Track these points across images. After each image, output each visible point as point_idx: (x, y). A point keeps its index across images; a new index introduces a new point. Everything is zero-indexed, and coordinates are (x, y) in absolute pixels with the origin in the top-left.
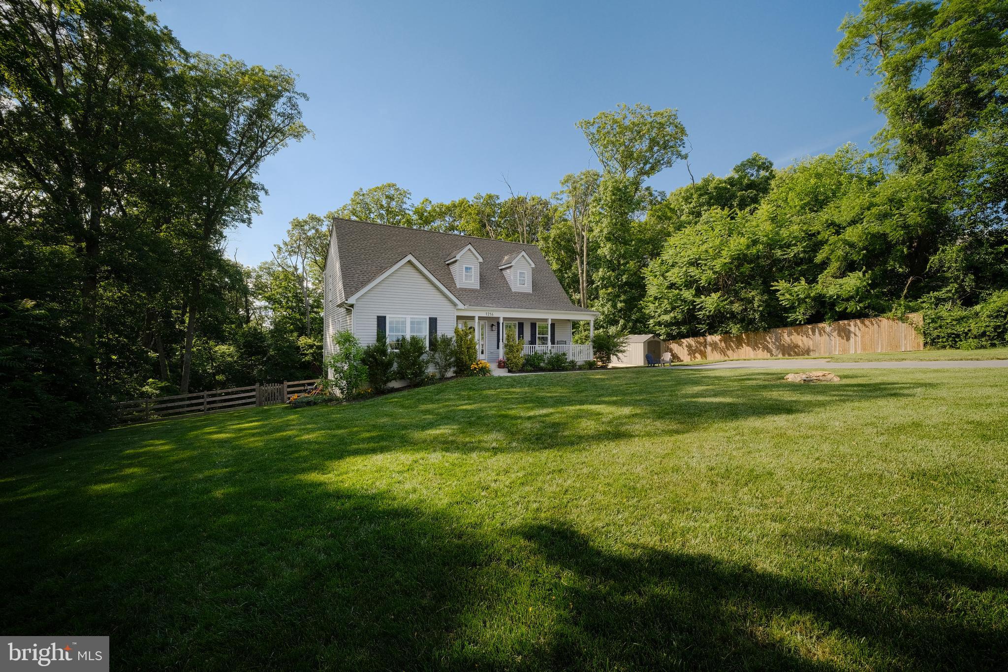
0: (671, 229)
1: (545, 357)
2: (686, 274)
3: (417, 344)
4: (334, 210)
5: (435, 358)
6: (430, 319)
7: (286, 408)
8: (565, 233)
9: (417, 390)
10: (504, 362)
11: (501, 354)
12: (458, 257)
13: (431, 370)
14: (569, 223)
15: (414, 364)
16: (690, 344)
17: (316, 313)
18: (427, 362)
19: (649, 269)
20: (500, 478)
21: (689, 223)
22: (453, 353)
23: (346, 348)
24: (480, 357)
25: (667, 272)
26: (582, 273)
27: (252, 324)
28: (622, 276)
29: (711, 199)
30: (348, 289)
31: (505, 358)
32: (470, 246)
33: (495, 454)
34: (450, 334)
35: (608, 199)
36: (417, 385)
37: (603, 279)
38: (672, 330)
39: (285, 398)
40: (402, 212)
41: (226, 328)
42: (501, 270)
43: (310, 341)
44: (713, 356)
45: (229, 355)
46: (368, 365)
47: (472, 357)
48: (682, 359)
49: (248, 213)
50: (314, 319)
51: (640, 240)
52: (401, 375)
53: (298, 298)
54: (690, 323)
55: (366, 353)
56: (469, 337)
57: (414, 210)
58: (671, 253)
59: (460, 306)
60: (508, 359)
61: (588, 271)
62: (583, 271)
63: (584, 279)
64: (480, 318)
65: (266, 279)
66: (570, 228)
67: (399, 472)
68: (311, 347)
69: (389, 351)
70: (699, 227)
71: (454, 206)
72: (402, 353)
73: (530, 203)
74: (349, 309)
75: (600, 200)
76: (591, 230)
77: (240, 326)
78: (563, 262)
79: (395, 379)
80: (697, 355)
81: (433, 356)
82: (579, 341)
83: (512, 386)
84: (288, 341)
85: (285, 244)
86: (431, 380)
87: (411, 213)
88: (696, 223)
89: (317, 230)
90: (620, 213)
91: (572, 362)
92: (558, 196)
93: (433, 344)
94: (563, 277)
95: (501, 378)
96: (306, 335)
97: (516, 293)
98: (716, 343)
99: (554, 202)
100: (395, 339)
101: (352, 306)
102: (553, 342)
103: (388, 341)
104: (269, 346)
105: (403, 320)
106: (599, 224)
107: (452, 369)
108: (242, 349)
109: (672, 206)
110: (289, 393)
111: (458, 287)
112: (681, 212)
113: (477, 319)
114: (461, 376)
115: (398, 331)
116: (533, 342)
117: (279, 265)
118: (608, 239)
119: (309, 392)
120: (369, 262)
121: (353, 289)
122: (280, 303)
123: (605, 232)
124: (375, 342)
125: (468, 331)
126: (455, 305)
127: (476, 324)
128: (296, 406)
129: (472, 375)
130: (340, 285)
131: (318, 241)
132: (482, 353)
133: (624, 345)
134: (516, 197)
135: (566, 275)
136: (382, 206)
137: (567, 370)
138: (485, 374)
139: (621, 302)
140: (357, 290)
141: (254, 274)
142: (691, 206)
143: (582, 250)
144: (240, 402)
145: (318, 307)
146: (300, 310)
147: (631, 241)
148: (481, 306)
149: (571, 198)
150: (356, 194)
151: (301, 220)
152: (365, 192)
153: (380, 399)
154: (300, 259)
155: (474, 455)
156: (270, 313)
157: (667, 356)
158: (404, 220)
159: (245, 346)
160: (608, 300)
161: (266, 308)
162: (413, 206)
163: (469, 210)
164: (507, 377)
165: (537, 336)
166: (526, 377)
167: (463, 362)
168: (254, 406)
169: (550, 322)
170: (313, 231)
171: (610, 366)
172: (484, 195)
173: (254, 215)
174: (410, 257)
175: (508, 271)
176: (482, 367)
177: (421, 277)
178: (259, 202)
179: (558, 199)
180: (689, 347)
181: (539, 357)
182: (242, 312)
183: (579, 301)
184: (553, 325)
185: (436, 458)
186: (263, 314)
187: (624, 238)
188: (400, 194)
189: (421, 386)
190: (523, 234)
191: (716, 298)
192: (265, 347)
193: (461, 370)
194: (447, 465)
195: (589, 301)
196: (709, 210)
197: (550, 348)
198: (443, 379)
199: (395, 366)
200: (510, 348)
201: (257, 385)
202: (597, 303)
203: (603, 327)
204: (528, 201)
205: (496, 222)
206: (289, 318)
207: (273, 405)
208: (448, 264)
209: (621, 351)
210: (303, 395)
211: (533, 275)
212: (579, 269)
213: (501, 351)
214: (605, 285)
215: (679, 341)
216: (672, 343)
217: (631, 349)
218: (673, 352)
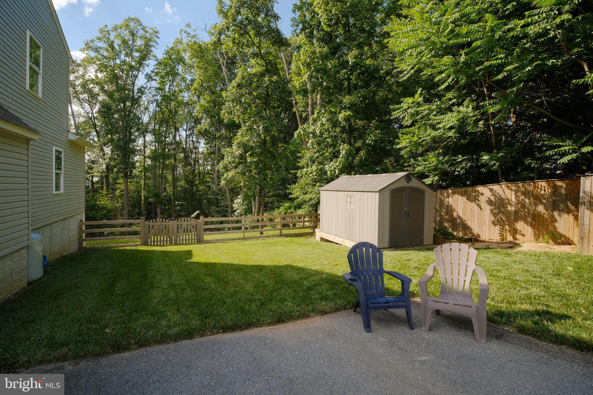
38: (454, 163)
215: (469, 189)
216: (453, 193)
217: (352, 205)
218: (455, 215)
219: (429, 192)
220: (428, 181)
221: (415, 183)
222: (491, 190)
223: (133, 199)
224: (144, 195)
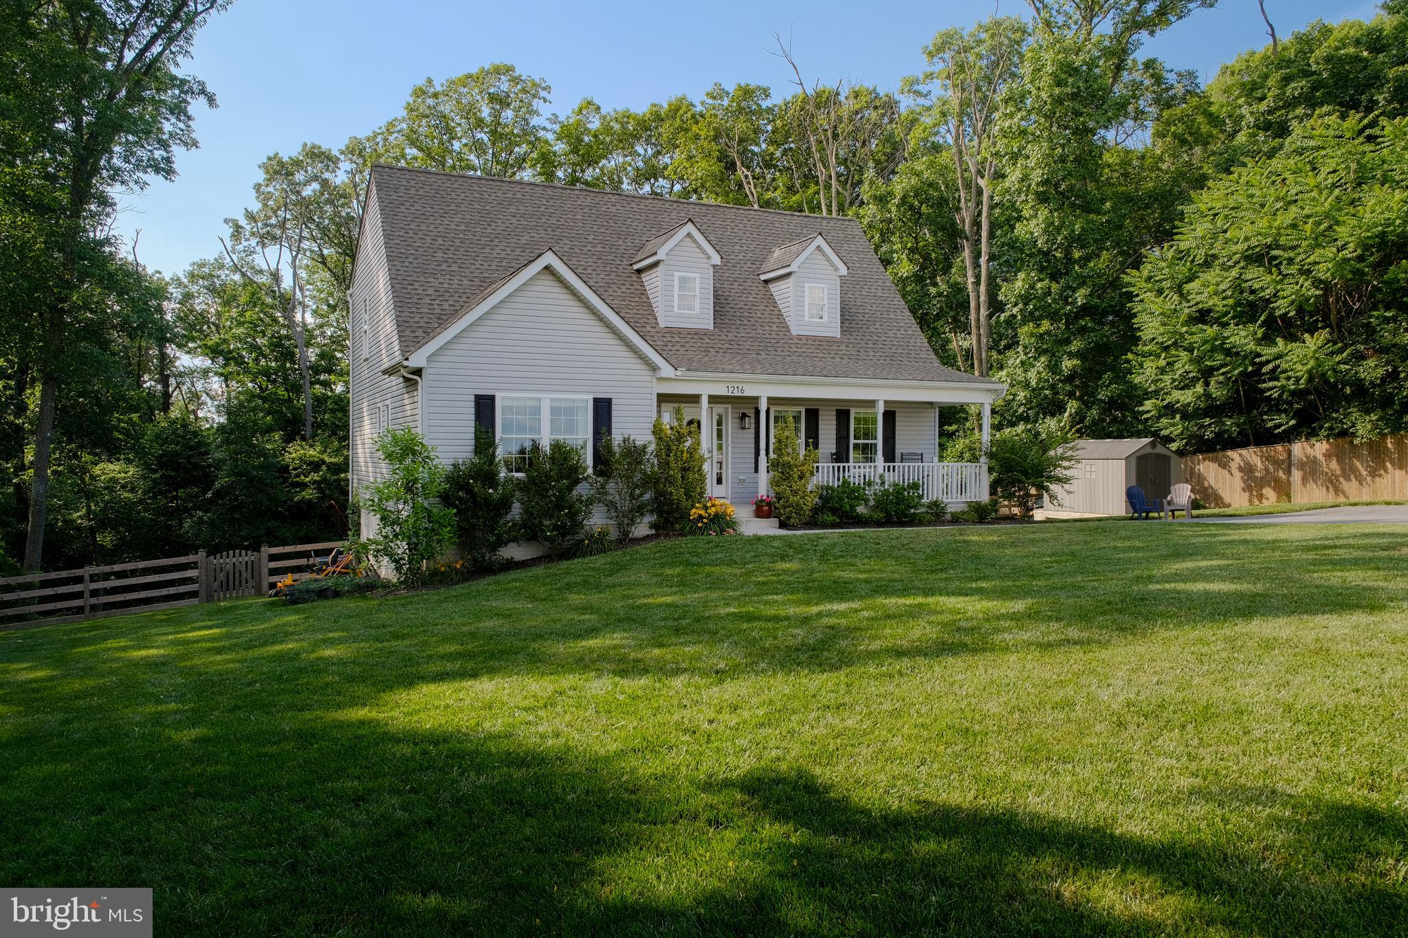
0: (1208, 169)
1: (869, 492)
2: (1238, 286)
3: (565, 459)
4: (363, 133)
5: (606, 493)
6: (596, 401)
7: (272, 603)
8: (930, 185)
9: (565, 564)
10: (769, 504)
11: (763, 485)
12: (661, 255)
13: (597, 520)
14: (944, 158)
15: (559, 506)
16: (1248, 464)
17: (326, 384)
18: (590, 502)
19: (1145, 273)
20: (720, 717)
21: (1253, 155)
22: (649, 481)
23: (406, 469)
24: (712, 489)
25: (1190, 279)
26: (977, 283)
27: (175, 413)
28: (1074, 290)
29: (1314, 88)
30: (407, 333)
31: (772, 494)
32: (689, 228)
33: (721, 681)
34: (643, 436)
35: (1044, 95)
36: (567, 555)
37: (1026, 299)
38: (1202, 426)
39: (265, 585)
40: (529, 134)
41: (119, 420)
42: (766, 282)
43: (312, 452)
44: (1306, 493)
45: (124, 487)
46: (454, 506)
47: (694, 491)
48: (1227, 499)
49: (164, 145)
50: (320, 401)
51: (1128, 199)
52: (529, 531)
53: (284, 350)
54: (1249, 409)
55: (450, 479)
56: (688, 444)
57: (557, 128)
58: (1200, 232)
59: (666, 370)
60: (779, 497)
61: (991, 279)
62: (978, 277)
63: (982, 298)
64: (713, 399)
65: (204, 303)
66: (944, 170)
67: (526, 709)
68: (316, 466)
69: (502, 475)
70: (1276, 164)
71: (658, 118)
72: (531, 480)
73: (848, 106)
74: (412, 378)
75: (1023, 97)
76: (1000, 176)
77: (149, 417)
78: (926, 257)
79: (515, 540)
80: (1269, 492)
81: (603, 487)
82: (967, 456)
83: (783, 558)
84: (263, 453)
85: (251, 217)
86: (599, 544)
87: (550, 137)
88: (1271, 155)
89: (325, 183)
90: (1076, 131)
91: (936, 504)
92: (920, 88)
93: (603, 459)
94: (927, 294)
95: (758, 539)
96: (303, 439)
97: (800, 337)
98: (1314, 461)
99: (906, 104)
100: (515, 448)
101: (418, 372)
102: (890, 456)
103: (500, 453)
104: (219, 464)
105: (533, 403)
106: (1021, 161)
107: (648, 519)
108: (155, 471)
109: (1213, 109)
110: (273, 572)
111: (662, 324)
112: (1235, 122)
113: (705, 401)
114: (667, 536)
115: (521, 428)
116: (840, 456)
117: (236, 268)
118: (1042, 198)
119: (320, 571)
120: (455, 267)
121: (419, 333)
122: (240, 361)
123: (1036, 176)
124: (471, 455)
125: (684, 431)
126: (654, 368)
127: (704, 413)
128: (294, 598)
129: (692, 532)
130: (388, 326)
131: (328, 208)
132: (719, 481)
133: (1065, 464)
134: (810, 92)
135: (933, 290)
136: (480, 123)
137: (921, 524)
138: (722, 531)
139: (1071, 355)
140: (429, 333)
141: (176, 293)
142: (1263, 107)
143: (977, 224)
144: (165, 592)
145: (329, 371)
146: (286, 378)
147: (1103, 201)
148: (716, 370)
149: (950, 92)
150: (420, 93)
151: (285, 159)
152: (439, 88)
153: (482, 584)
154: (287, 256)
155: (678, 682)
156: (216, 386)
157: (1182, 493)
158: (534, 155)
159: (161, 465)
160: (1041, 352)
161: (205, 373)
162: (554, 119)
163: (695, 128)
164: (774, 538)
165: (852, 441)
166: (819, 538)
167: (671, 503)
168: (195, 601)
169: (881, 409)
170: (316, 186)
171: (1039, 515)
172: (731, 87)
173: (177, 151)
174: (549, 259)
175: (781, 285)
176: (717, 515)
177: (577, 303)
178: (189, 118)
179: (918, 94)
180: (1248, 470)
181: (851, 493)
182: (149, 382)
183: (968, 355)
184: (890, 417)
185: (599, 686)
186: (199, 386)
187: (1083, 195)
188: (524, 91)
189: (574, 556)
190: (828, 187)
191: (1313, 348)
192: (209, 466)
193: (667, 520)
194: (621, 697)
195: (994, 354)
196: (1309, 116)
197: (880, 470)
198: (625, 540)
199: (516, 510)
200: (783, 470)
201: (202, 553)
202: (1014, 359)
203: (1026, 419)
204: (842, 98)
205: (762, 154)
206: (259, 397)
207: (237, 598)
208: (639, 271)
209: (1059, 480)
210: (306, 576)
211: (843, 293)
212: (970, 273)
213: (764, 478)
214: (1031, 313)
215: (1221, 454)
216: (1204, 459)
217: (1093, 474)
218: (1206, 484)
219: (1174, 458)
220: (1174, 446)
221: (1160, 449)
222: (1241, 455)
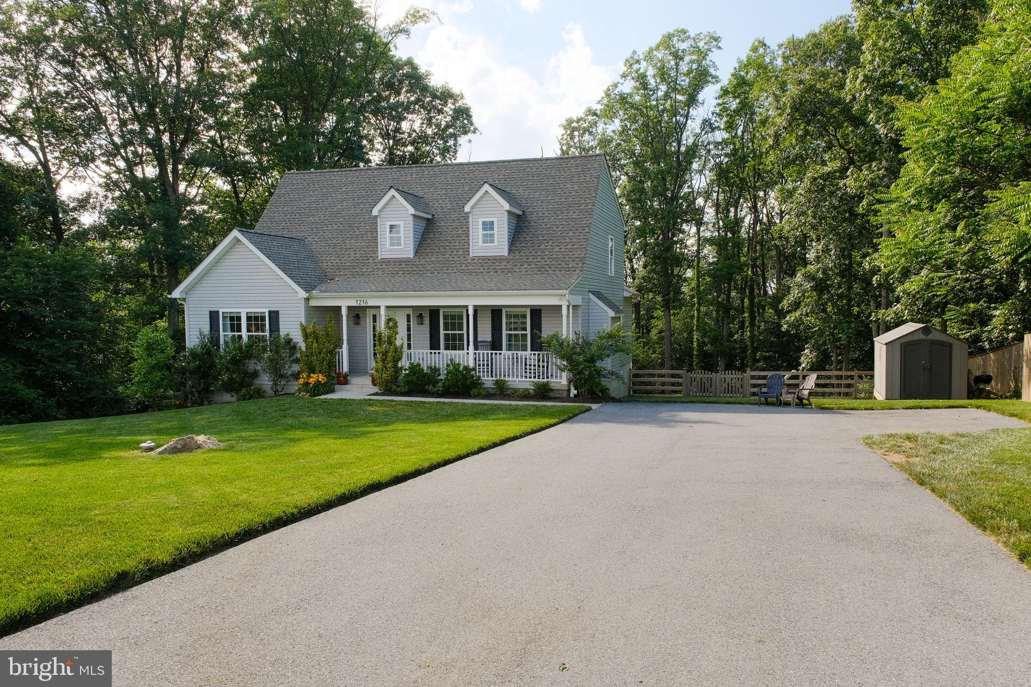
32: (393, 192)
34: (297, 333)
59: (301, 293)
91: (498, 382)
97: (473, 259)
103: (222, 343)
105: (238, 315)
111: (380, 257)
113: (343, 310)
115: (233, 329)
148: (351, 290)
165: (505, 332)
169: (469, 312)
176: (315, 383)
198: (275, 395)
223: (680, 345)
224: (697, 339)
